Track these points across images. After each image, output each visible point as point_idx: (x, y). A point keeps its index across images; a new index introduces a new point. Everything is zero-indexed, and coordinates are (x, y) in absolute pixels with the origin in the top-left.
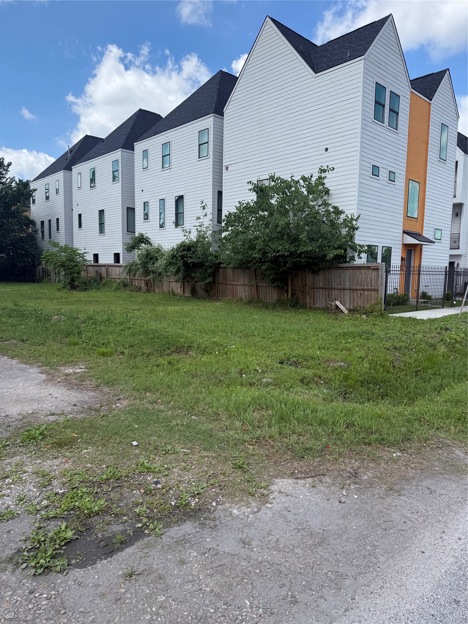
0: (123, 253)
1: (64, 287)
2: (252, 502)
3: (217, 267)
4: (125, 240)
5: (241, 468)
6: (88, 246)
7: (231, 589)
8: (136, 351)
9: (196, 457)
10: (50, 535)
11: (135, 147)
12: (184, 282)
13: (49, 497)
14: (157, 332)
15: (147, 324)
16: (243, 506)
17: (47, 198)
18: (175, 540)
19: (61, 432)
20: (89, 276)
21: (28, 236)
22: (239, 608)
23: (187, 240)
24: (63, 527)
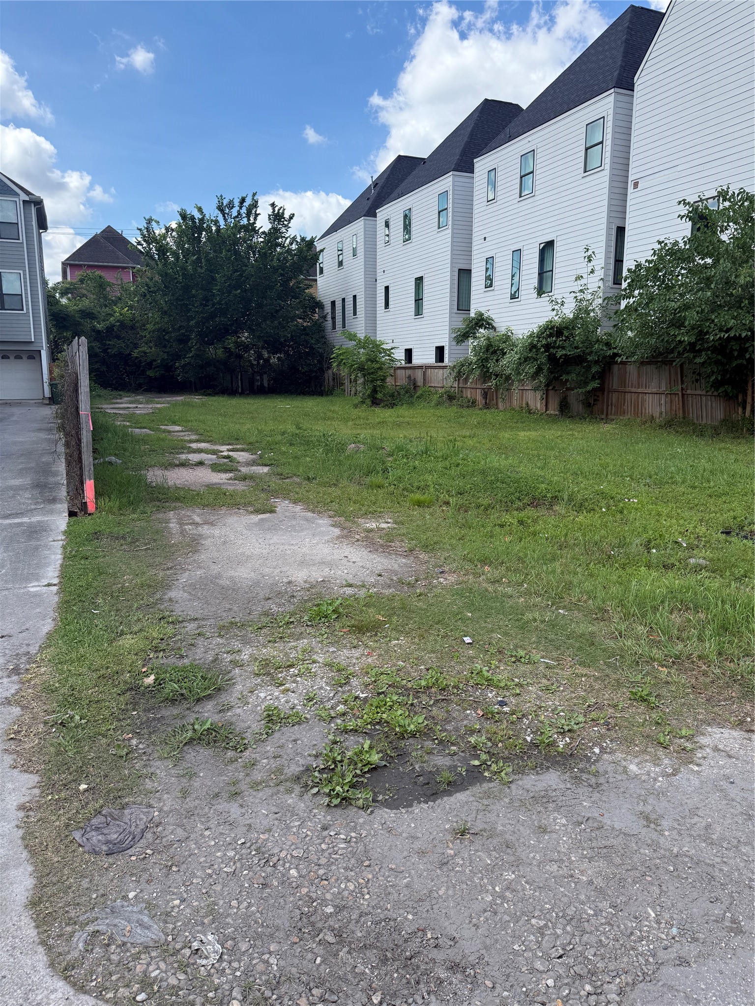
0: (450, 346)
1: (363, 402)
2: (663, 757)
3: (609, 363)
4: (453, 323)
5: (645, 700)
6: (397, 337)
7: (623, 887)
8: (468, 502)
9: (567, 673)
10: (349, 754)
11: (476, 166)
12: (547, 390)
13: (346, 701)
14: (501, 473)
15: (485, 460)
16: (646, 761)
17: (340, 264)
18: (532, 795)
19: (362, 611)
20: (398, 384)
21: (314, 325)
22: (636, 918)
23: (556, 318)
24: (366, 747)
